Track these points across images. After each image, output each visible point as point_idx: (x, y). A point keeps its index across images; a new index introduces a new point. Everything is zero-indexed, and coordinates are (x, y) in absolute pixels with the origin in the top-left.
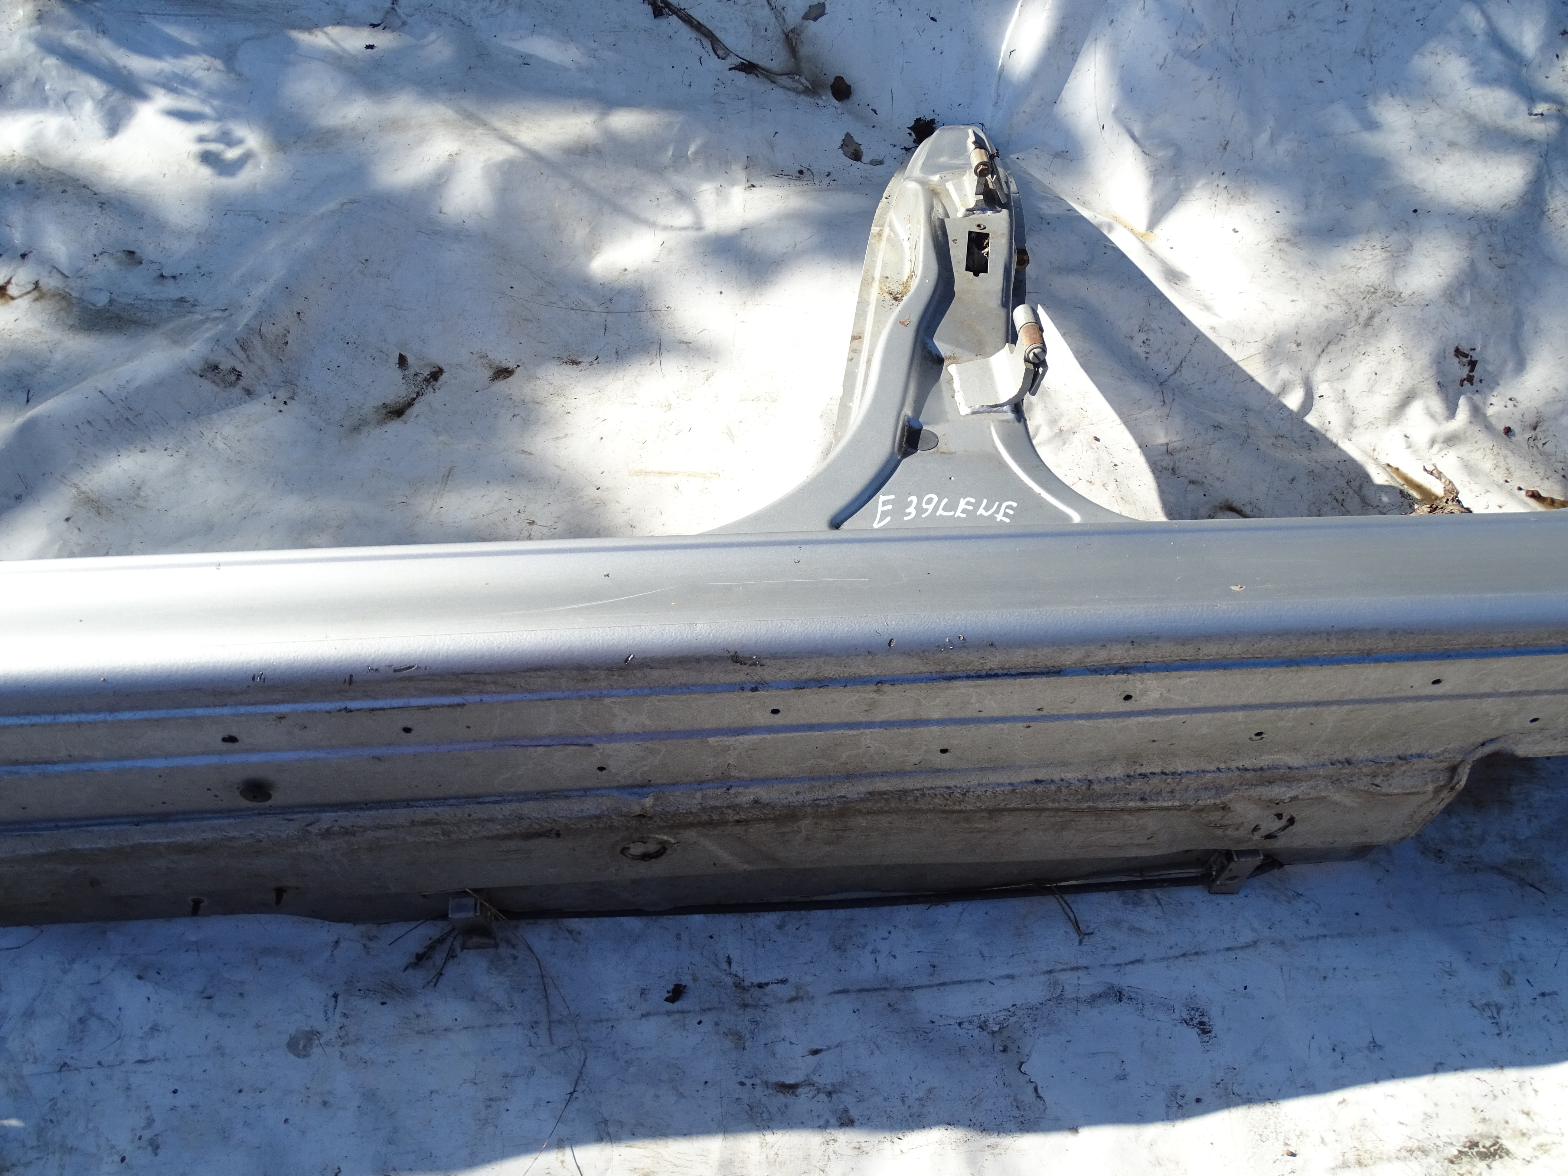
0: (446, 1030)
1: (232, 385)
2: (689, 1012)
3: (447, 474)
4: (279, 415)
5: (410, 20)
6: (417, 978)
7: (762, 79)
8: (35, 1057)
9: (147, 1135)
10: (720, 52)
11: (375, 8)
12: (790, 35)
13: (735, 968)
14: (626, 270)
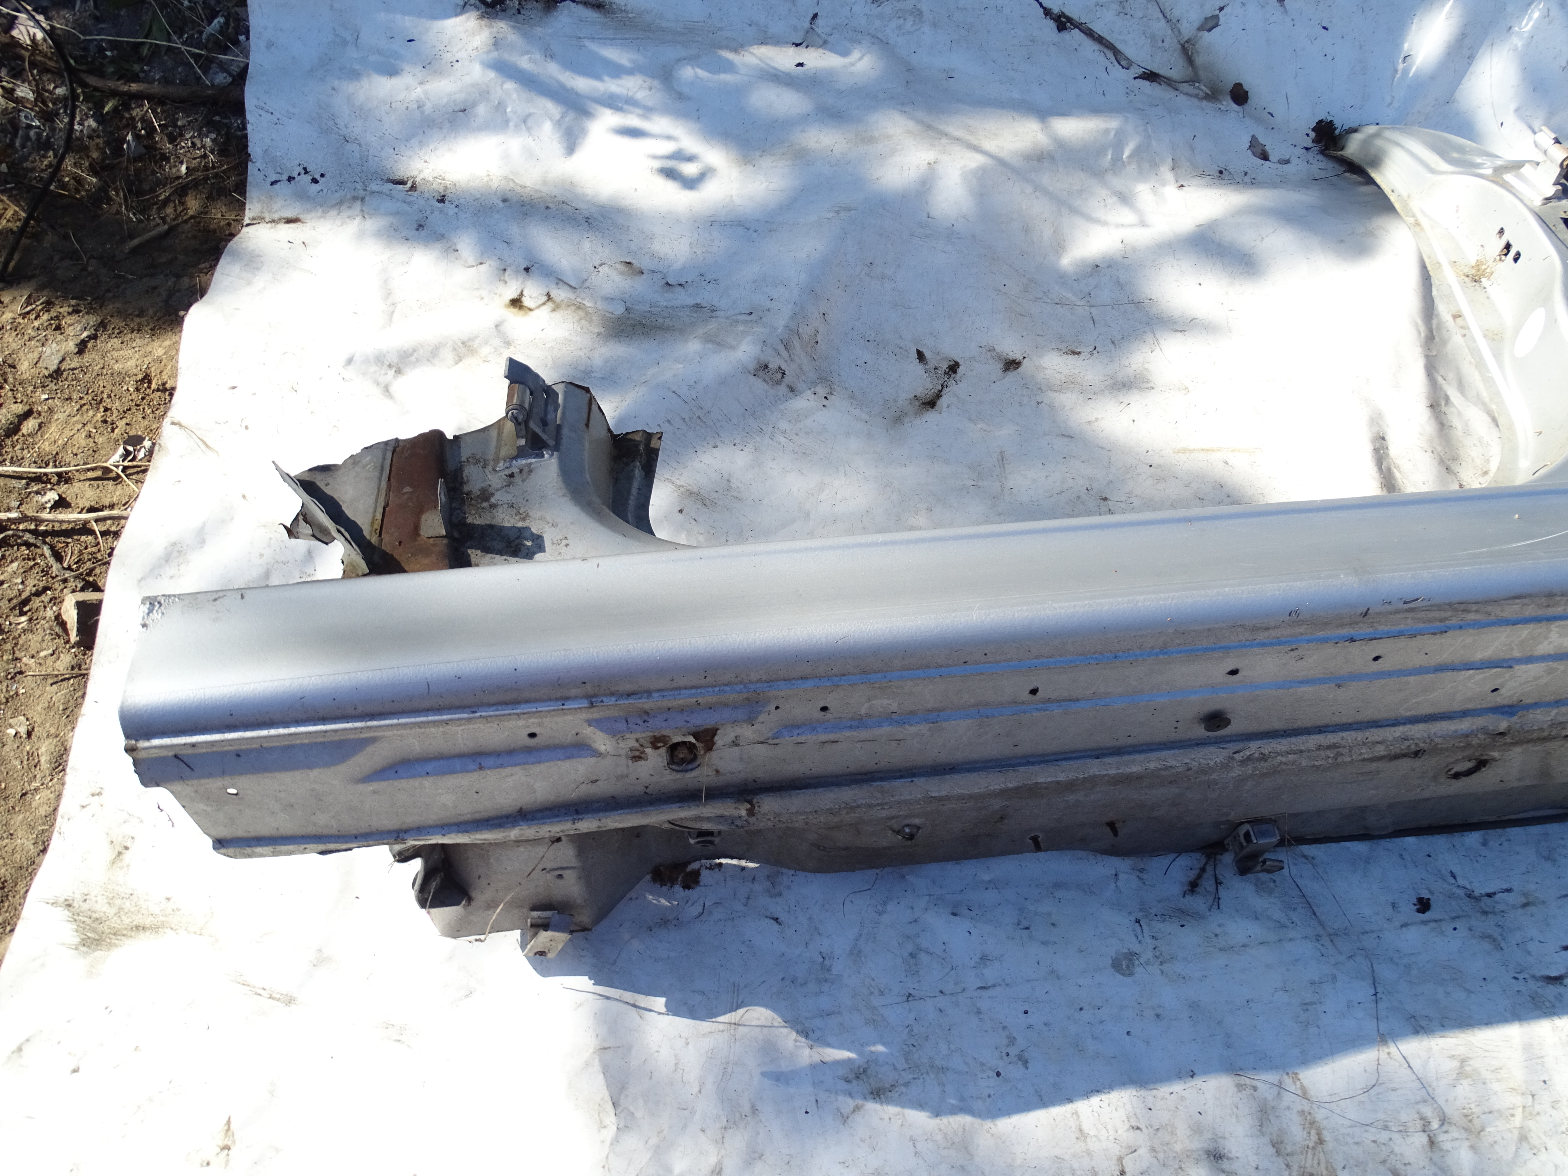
0: (1243, 946)
1: (779, 382)
2: (1440, 920)
3: (1000, 458)
4: (824, 409)
5: (830, 39)
6: (1197, 903)
7: (1164, 86)
8: (880, 990)
9: (1014, 1051)
10: (1123, 63)
11: (795, 28)
12: (1186, 45)
13: (1461, 882)
14: (1097, 266)
